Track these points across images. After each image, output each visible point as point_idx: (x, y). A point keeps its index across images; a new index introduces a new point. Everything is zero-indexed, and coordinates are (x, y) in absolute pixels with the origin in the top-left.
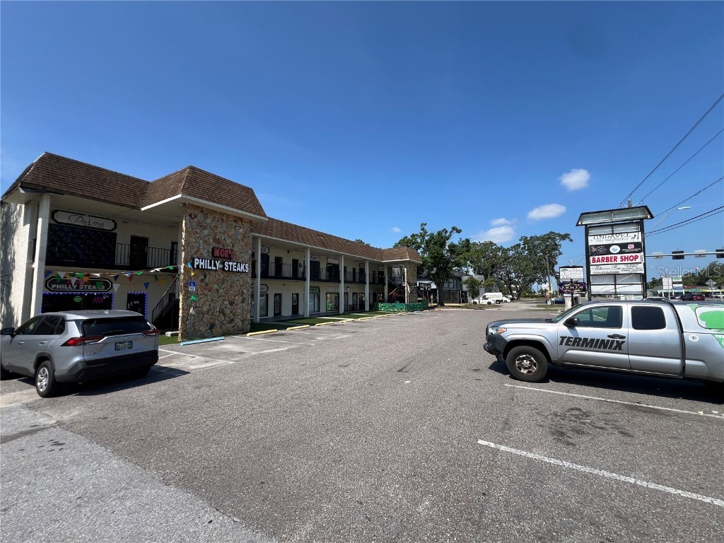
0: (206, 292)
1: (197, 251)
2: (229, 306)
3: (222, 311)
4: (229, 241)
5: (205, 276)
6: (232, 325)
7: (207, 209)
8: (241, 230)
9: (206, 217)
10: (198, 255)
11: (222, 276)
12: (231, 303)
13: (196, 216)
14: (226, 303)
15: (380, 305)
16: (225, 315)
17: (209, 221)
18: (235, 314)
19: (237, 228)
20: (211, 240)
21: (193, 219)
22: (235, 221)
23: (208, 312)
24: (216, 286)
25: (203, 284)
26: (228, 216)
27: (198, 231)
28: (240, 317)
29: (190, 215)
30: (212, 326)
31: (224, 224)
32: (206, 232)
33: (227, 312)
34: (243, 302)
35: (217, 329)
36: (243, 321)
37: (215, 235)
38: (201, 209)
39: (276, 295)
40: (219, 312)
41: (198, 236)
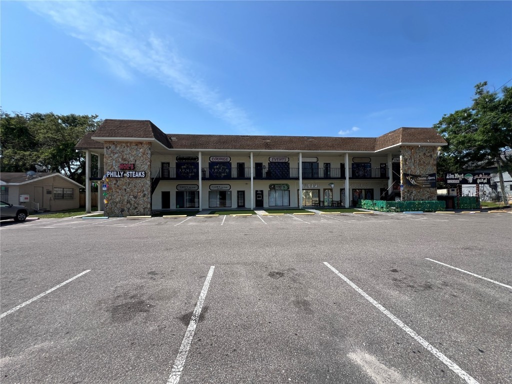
0: (118, 190)
1: (112, 167)
2: (134, 199)
3: (128, 202)
4: (132, 159)
5: (117, 181)
6: (136, 211)
7: (117, 142)
8: (141, 150)
9: (116, 147)
10: (112, 169)
11: (128, 181)
12: (135, 197)
13: (110, 147)
14: (132, 197)
15: (363, 202)
16: (131, 204)
17: (118, 149)
18: (138, 204)
19: (138, 149)
20: (120, 160)
21: (108, 149)
22: (137, 145)
23: (120, 202)
24: (124, 187)
25: (116, 186)
26: (131, 143)
27: (112, 155)
28: (142, 206)
29: (107, 148)
30: (123, 210)
31: (128, 149)
32: (116, 155)
33: (133, 202)
34: (144, 197)
35: (126, 212)
36: (144, 209)
37: (123, 156)
38: (113, 143)
39: (238, 192)
40: (127, 203)
41: (111, 158)
